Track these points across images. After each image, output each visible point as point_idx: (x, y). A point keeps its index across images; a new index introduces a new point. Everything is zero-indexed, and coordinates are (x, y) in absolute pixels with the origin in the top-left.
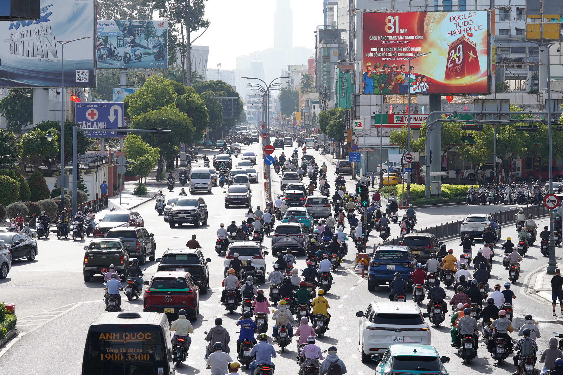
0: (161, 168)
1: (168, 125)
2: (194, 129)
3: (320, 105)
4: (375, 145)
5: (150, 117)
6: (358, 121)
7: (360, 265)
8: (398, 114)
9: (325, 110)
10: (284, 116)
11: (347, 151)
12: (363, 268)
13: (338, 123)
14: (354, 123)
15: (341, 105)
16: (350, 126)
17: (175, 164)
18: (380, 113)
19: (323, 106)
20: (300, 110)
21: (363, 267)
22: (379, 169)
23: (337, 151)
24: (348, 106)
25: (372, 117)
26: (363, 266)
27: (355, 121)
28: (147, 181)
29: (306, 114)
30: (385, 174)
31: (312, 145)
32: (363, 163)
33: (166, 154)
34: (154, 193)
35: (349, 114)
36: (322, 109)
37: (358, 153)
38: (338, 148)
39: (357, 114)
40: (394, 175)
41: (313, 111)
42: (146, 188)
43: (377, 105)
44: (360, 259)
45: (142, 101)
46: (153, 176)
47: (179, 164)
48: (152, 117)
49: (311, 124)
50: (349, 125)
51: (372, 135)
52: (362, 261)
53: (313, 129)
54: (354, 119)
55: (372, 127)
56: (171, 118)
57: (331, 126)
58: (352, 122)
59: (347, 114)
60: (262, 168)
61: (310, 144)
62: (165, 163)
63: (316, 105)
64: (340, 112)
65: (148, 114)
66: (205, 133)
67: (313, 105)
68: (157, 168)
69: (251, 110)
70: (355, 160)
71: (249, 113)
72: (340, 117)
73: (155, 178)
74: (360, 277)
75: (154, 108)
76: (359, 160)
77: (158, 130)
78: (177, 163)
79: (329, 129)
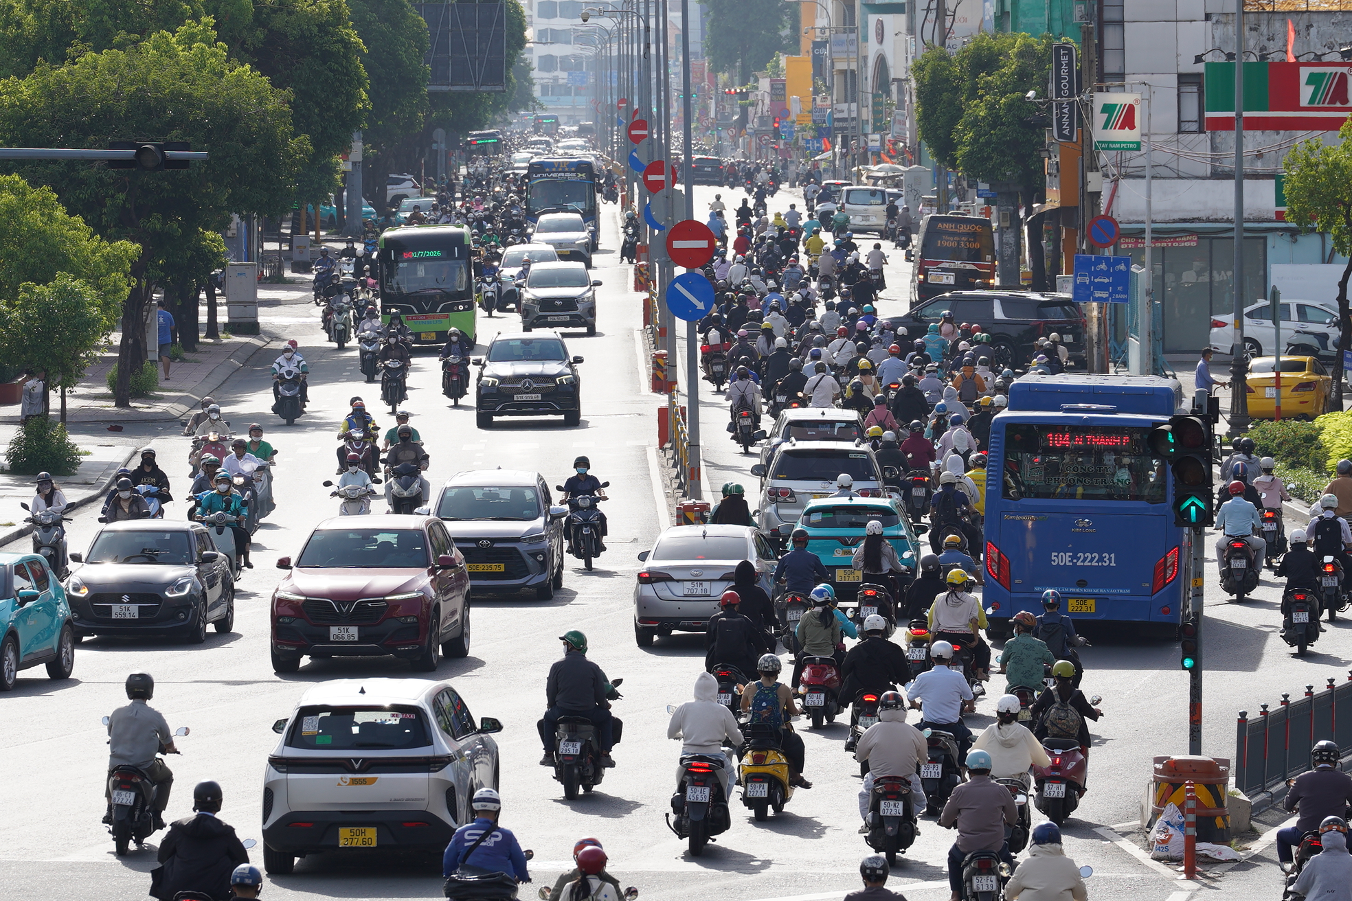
0: (136, 342)
1: (172, 124)
2: (300, 144)
3: (911, 20)
4: (1199, 220)
5: (81, 89)
6: (1119, 98)
7: (1177, 817)
8: (1318, 61)
9: (943, 44)
10: (723, 77)
11: (1057, 247)
12: (1192, 831)
13: (1010, 106)
14: (1097, 108)
15: (1022, 19)
16: (1071, 125)
17: (203, 318)
18: (1230, 56)
19: (929, 26)
20: (806, 44)
21: (1189, 824)
22: (1223, 338)
23: (1008, 251)
24: (1058, 26)
25: (1183, 79)
26: (1192, 818)
27: (1100, 99)
28: (72, 404)
29: (841, 66)
30: (1255, 362)
31: (873, 221)
32: (1141, 310)
33: (162, 268)
34: (111, 465)
35: (1070, 64)
36: (927, 37)
37: (1118, 261)
38: (1009, 237)
39: (1111, 66)
40: (1299, 367)
41: (872, 49)
42: (72, 439)
43: (1208, 17)
44: (1175, 786)
45: (38, 10)
46: (96, 380)
47: (223, 317)
48: (93, 85)
49: (867, 114)
50: (1066, 121)
51: (1185, 166)
52: (1180, 794)
53: (874, 140)
54: (1100, 90)
55: (1185, 127)
56: (187, 88)
57: (975, 123)
58: (1088, 106)
59: (1059, 65)
60: (638, 336)
61: (866, 218)
62: (156, 319)
63: (887, 19)
64: (1021, 55)
65: (69, 73)
66: (345, 166)
67: (873, 19)
68: (116, 338)
69: (558, 50)
70: (1105, 295)
71: (548, 63)
72: (1023, 79)
73: (104, 390)
74: (1175, 874)
75: (101, 41)
76: (1125, 292)
77: (141, 151)
78: (212, 314)
79: (965, 136)
